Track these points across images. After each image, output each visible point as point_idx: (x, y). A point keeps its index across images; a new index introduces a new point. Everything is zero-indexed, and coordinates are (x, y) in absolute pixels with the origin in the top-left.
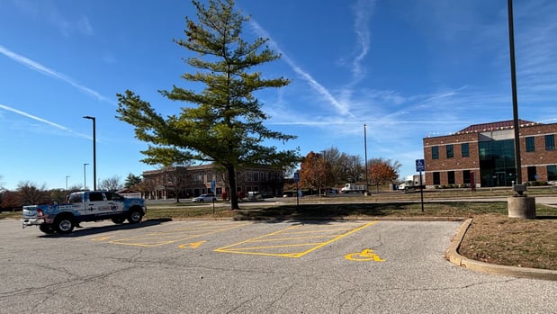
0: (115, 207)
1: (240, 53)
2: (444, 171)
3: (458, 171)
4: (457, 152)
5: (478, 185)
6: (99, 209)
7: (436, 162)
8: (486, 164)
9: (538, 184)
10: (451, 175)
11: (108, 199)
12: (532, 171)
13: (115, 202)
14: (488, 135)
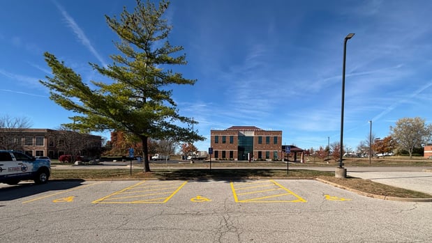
0: (24, 168)
1: (162, 51)
2: (220, 151)
3: (228, 151)
4: (228, 140)
5: (236, 159)
6: (9, 170)
7: (217, 145)
8: (241, 149)
9: (262, 160)
10: (224, 152)
11: (17, 160)
12: (260, 153)
13: (24, 163)
14: (242, 132)
